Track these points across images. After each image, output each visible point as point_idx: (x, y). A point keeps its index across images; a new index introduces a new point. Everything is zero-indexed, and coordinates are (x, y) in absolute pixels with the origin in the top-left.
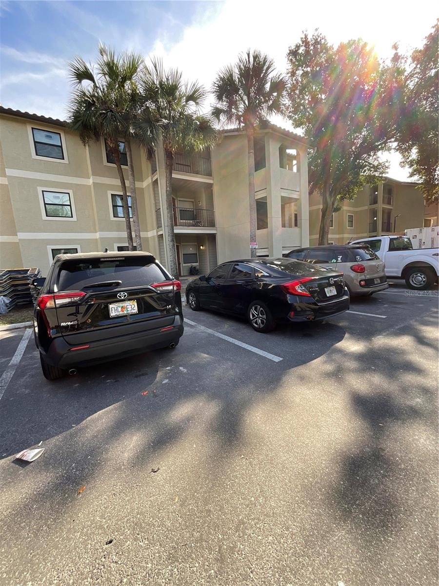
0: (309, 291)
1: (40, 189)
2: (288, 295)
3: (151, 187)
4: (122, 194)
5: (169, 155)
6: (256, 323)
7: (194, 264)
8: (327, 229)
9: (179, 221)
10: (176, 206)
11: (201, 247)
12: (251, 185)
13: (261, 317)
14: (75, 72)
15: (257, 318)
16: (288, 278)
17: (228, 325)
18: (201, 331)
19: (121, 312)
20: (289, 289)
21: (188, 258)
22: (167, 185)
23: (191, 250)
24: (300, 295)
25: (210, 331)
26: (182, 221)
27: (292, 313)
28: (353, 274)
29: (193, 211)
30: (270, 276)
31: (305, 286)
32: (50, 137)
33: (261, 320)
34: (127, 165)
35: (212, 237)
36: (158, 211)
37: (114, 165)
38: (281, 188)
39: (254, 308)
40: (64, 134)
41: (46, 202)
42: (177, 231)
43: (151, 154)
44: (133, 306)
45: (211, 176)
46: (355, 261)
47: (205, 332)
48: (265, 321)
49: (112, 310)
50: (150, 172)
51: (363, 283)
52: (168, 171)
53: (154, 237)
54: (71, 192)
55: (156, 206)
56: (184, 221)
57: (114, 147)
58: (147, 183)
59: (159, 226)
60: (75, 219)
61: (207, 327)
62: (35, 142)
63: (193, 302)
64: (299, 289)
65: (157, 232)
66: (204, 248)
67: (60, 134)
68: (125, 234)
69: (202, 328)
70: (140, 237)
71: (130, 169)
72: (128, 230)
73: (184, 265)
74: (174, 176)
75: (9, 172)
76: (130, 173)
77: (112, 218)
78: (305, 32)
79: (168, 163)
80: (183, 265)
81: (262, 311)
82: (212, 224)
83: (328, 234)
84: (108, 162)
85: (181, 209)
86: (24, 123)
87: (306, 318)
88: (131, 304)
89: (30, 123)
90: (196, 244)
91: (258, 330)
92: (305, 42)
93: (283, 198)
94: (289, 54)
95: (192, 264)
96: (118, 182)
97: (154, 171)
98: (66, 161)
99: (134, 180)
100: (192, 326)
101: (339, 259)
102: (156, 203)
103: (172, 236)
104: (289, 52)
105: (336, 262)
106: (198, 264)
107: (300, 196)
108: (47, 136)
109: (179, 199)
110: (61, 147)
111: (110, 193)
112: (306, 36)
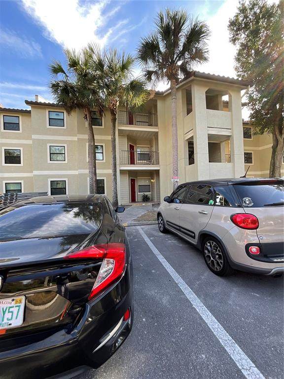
1: (48, 145)
5: (112, 112)
7: (147, 193)
10: (135, 150)
14: (52, 69)
21: (142, 188)
22: (111, 134)
26: (139, 161)
29: (149, 154)
32: (58, 115)
38: (208, 127)
40: (66, 112)
41: (51, 153)
45: (157, 126)
46: (239, 206)
51: (254, 249)
52: (112, 123)
54: (65, 145)
56: (141, 161)
60: (66, 162)
62: (49, 119)
66: (153, 181)
67: (63, 112)
75: (34, 137)
79: (112, 118)
80: (138, 193)
82: (158, 163)
86: (45, 109)
89: (47, 108)
90: (150, 178)
94: (230, 25)
95: (145, 193)
98: (65, 127)
101: (218, 200)
105: (215, 205)
107: (232, 133)
108: (56, 114)
109: (137, 146)
110: (63, 119)
111: (87, 144)
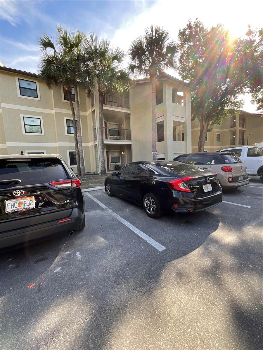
0: (190, 188)
1: (22, 116)
2: (173, 191)
3: (91, 114)
4: (72, 119)
5: (101, 94)
6: (149, 210)
7: (118, 163)
8: (203, 142)
9: (109, 136)
10: (107, 127)
11: (123, 153)
12: (153, 114)
13: (152, 206)
14: (42, 43)
15: (149, 206)
16: (174, 177)
17: (129, 210)
18: (107, 214)
19: (18, 208)
20: (173, 186)
21: (114, 159)
22: (99, 113)
23: (116, 155)
24: (183, 192)
25: (115, 214)
26: (111, 136)
27: (176, 205)
28: (223, 173)
29: (118, 130)
30: (160, 175)
31: (186, 184)
32: (30, 84)
33: (152, 208)
34: (75, 101)
35: (129, 147)
36: (95, 130)
37: (68, 102)
38: (173, 116)
39: (147, 198)
40: (38, 83)
41: (25, 124)
42: (106, 142)
43: (90, 94)
44: (31, 202)
45: (129, 108)
46: (224, 164)
47: (110, 216)
48: (155, 210)
49: (8, 206)
50: (91, 106)
51: (230, 179)
52: (100, 104)
53: (92, 145)
54: (41, 118)
55: (94, 127)
56: (113, 136)
57: (68, 90)
58: (89, 112)
59: (95, 139)
60: (43, 134)
61: (113, 211)
62: (20, 87)
63: (109, 190)
64: (182, 186)
65: (94, 143)
66: (124, 153)
67: (36, 83)
68: (74, 144)
69: (110, 211)
70: (82, 146)
71: (77, 103)
72: (76, 142)
73: (112, 164)
74: (104, 108)
75: (3, 105)
76: (76, 105)
77: (66, 134)
78: (189, 21)
79: (100, 99)
80: (110, 164)
81: (153, 201)
82: (129, 138)
83: (204, 146)
84: (65, 100)
85: (111, 129)
86: (14, 75)
87: (187, 210)
88: (29, 200)
89: (17, 75)
90: (119, 150)
91: (150, 216)
92: (190, 27)
93: (175, 122)
94: (179, 34)
95: (117, 163)
96: (70, 112)
97: (93, 105)
98: (39, 99)
99: (79, 110)
100: (103, 210)
101: (213, 162)
102: (94, 125)
103: (102, 145)
104: (179, 33)
105: (211, 164)
106: (120, 163)
107: (186, 121)
108: (28, 84)
109: (109, 123)
110: (36, 90)
111: (65, 118)
112: (190, 23)
